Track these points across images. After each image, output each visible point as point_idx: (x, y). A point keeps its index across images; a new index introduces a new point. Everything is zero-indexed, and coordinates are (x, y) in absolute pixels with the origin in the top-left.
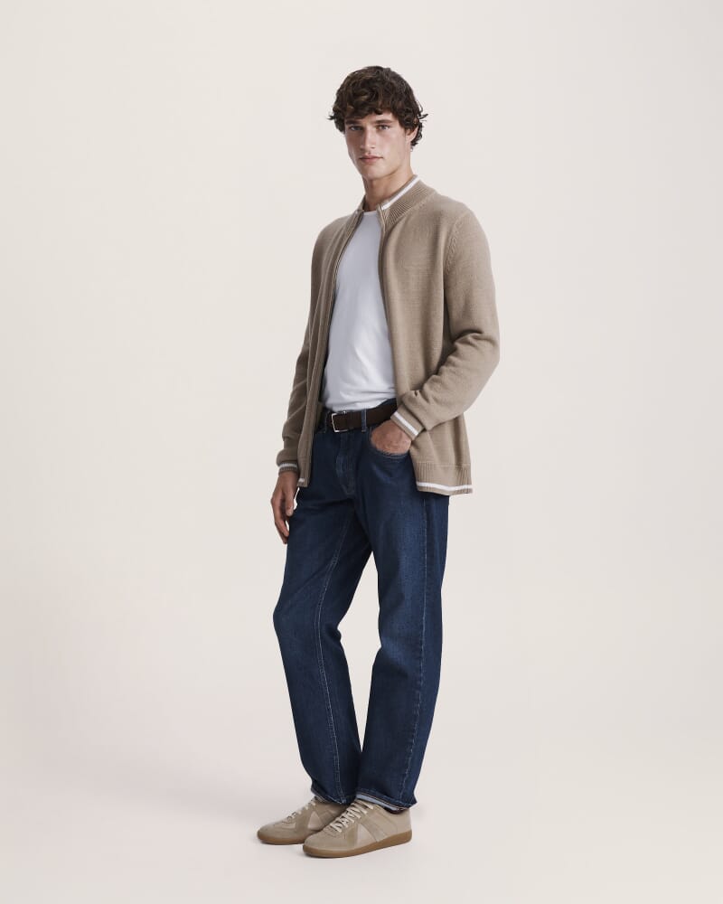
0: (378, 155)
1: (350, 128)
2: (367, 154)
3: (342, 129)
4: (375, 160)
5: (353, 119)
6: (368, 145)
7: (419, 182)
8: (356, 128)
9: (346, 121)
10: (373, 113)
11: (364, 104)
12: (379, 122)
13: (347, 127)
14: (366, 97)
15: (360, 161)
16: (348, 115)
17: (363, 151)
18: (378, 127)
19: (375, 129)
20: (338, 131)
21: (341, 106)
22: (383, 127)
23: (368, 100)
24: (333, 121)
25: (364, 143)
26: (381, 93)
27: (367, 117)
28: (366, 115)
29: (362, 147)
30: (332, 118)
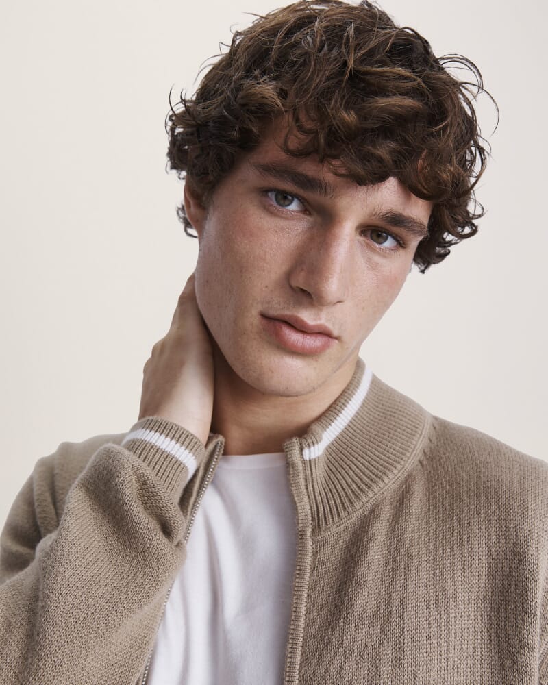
4: (320, 343)
22: (379, 234)
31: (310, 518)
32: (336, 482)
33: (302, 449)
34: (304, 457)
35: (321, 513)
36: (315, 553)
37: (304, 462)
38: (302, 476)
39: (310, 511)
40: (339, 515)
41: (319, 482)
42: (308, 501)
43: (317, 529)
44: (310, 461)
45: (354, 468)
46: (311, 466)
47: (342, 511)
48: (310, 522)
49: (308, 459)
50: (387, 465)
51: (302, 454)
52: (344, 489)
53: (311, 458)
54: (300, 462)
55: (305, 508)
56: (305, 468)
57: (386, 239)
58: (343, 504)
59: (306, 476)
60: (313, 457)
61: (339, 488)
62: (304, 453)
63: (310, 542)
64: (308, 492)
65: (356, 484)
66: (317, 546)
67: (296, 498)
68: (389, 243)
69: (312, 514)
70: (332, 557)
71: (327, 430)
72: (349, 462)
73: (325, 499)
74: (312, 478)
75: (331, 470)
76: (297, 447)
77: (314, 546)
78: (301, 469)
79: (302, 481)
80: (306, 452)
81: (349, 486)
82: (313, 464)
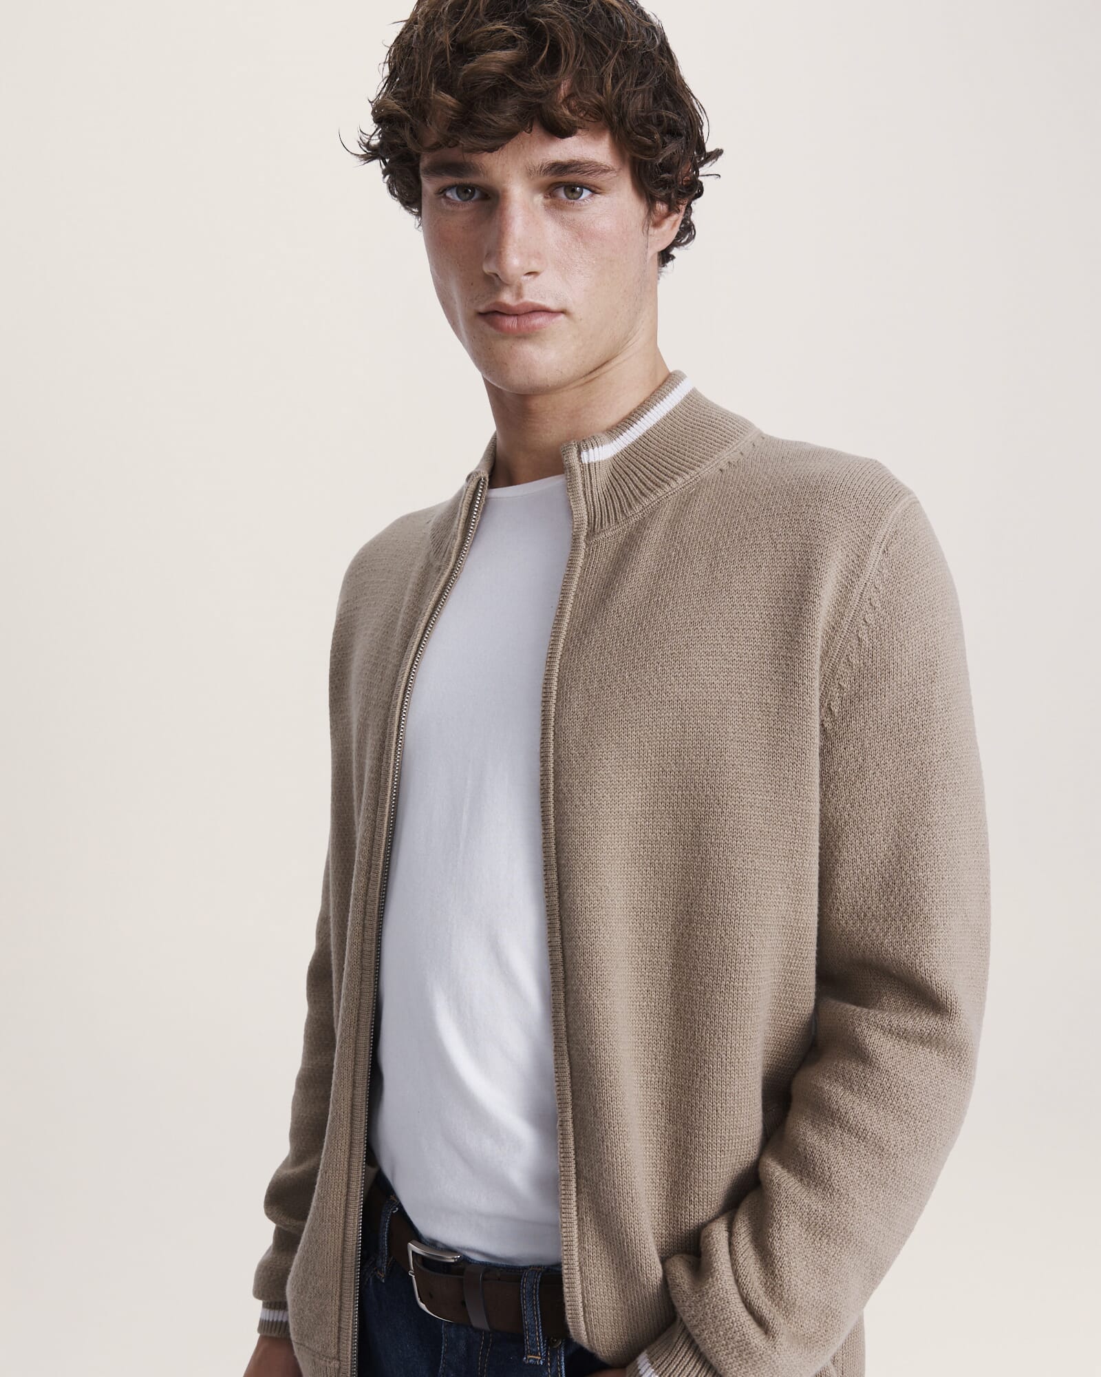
0: (550, 303)
1: (442, 192)
2: (507, 298)
3: (408, 193)
4: (539, 320)
5: (453, 155)
6: (514, 261)
7: (693, 399)
8: (463, 190)
9: (425, 162)
10: (537, 132)
11: (501, 87)
12: (560, 168)
13: (429, 186)
14: (505, 55)
15: (481, 323)
16: (433, 133)
17: (495, 282)
18: (550, 190)
19: (539, 199)
20: (396, 205)
21: (403, 98)
22: (573, 189)
23: (518, 68)
24: (376, 166)
25: (496, 251)
26: (570, 44)
27: (511, 146)
28: (510, 135)
29: (488, 268)
30: (372, 154)
31: (587, 524)
32: (618, 487)
33: (579, 452)
34: (583, 460)
35: (598, 517)
36: (587, 556)
37: (582, 465)
38: (579, 480)
39: (586, 517)
40: (616, 519)
41: (600, 488)
42: (585, 506)
43: (592, 532)
44: (589, 465)
45: (640, 474)
46: (589, 470)
47: (620, 516)
48: (586, 527)
49: (587, 463)
50: (678, 470)
51: (580, 458)
52: (625, 495)
53: (590, 462)
54: (578, 466)
55: (582, 510)
56: (582, 472)
57: (581, 194)
58: (622, 508)
59: (584, 481)
60: (592, 460)
61: (620, 493)
62: (582, 456)
63: (583, 545)
64: (586, 498)
65: (639, 489)
66: (589, 549)
67: (572, 503)
68: (586, 193)
69: (589, 520)
70: (603, 559)
71: (617, 439)
72: (635, 469)
73: (603, 505)
74: (591, 483)
75: (614, 477)
76: (575, 450)
77: (587, 549)
78: (578, 472)
79: (581, 488)
80: (584, 454)
81: (631, 492)
82: (592, 469)
